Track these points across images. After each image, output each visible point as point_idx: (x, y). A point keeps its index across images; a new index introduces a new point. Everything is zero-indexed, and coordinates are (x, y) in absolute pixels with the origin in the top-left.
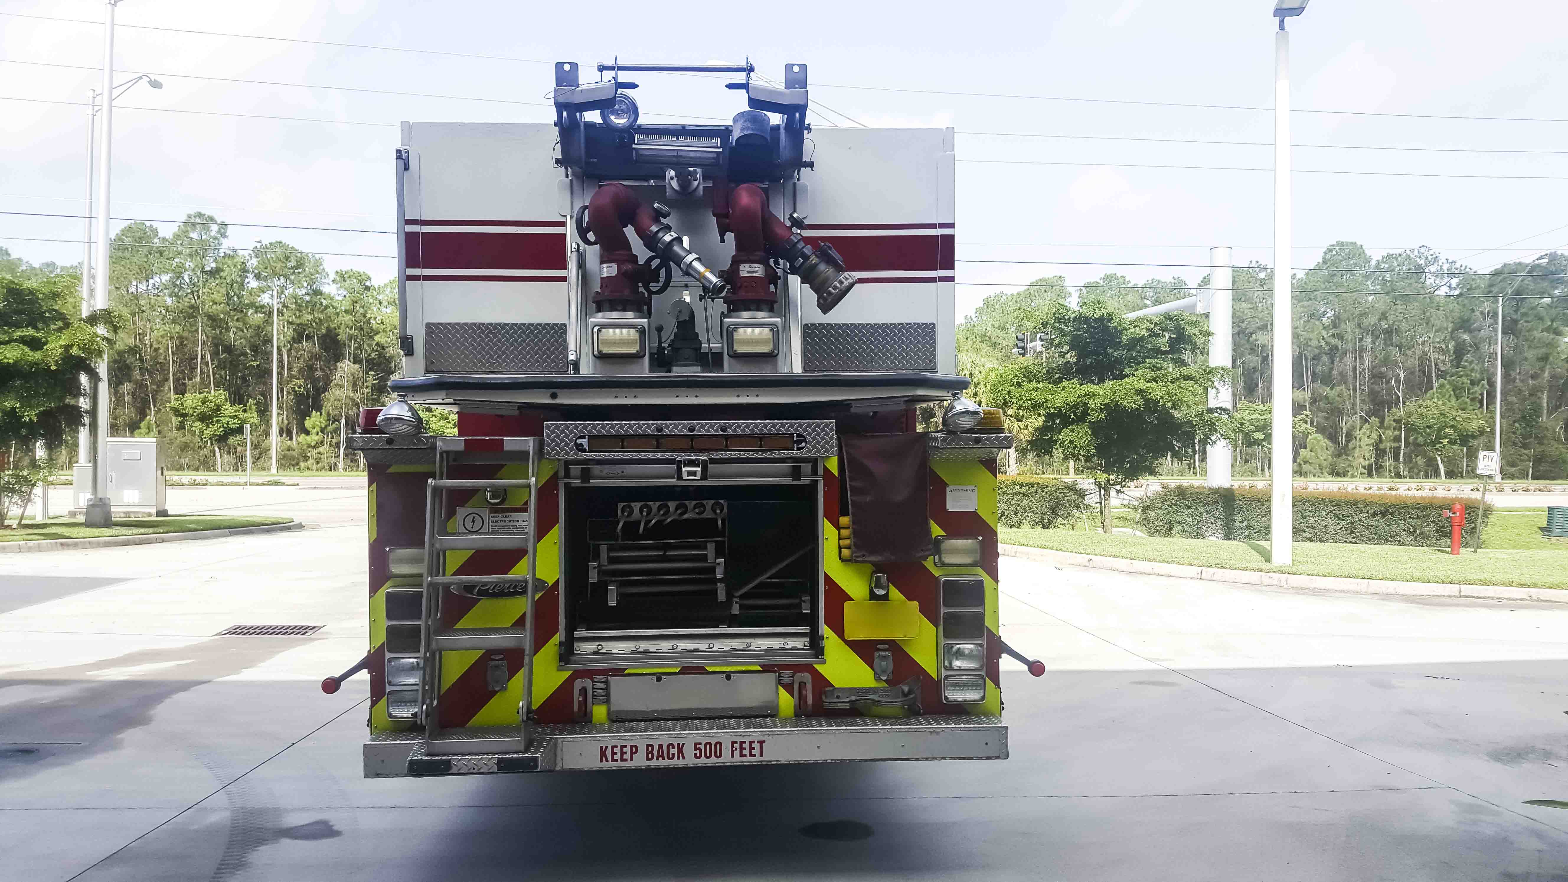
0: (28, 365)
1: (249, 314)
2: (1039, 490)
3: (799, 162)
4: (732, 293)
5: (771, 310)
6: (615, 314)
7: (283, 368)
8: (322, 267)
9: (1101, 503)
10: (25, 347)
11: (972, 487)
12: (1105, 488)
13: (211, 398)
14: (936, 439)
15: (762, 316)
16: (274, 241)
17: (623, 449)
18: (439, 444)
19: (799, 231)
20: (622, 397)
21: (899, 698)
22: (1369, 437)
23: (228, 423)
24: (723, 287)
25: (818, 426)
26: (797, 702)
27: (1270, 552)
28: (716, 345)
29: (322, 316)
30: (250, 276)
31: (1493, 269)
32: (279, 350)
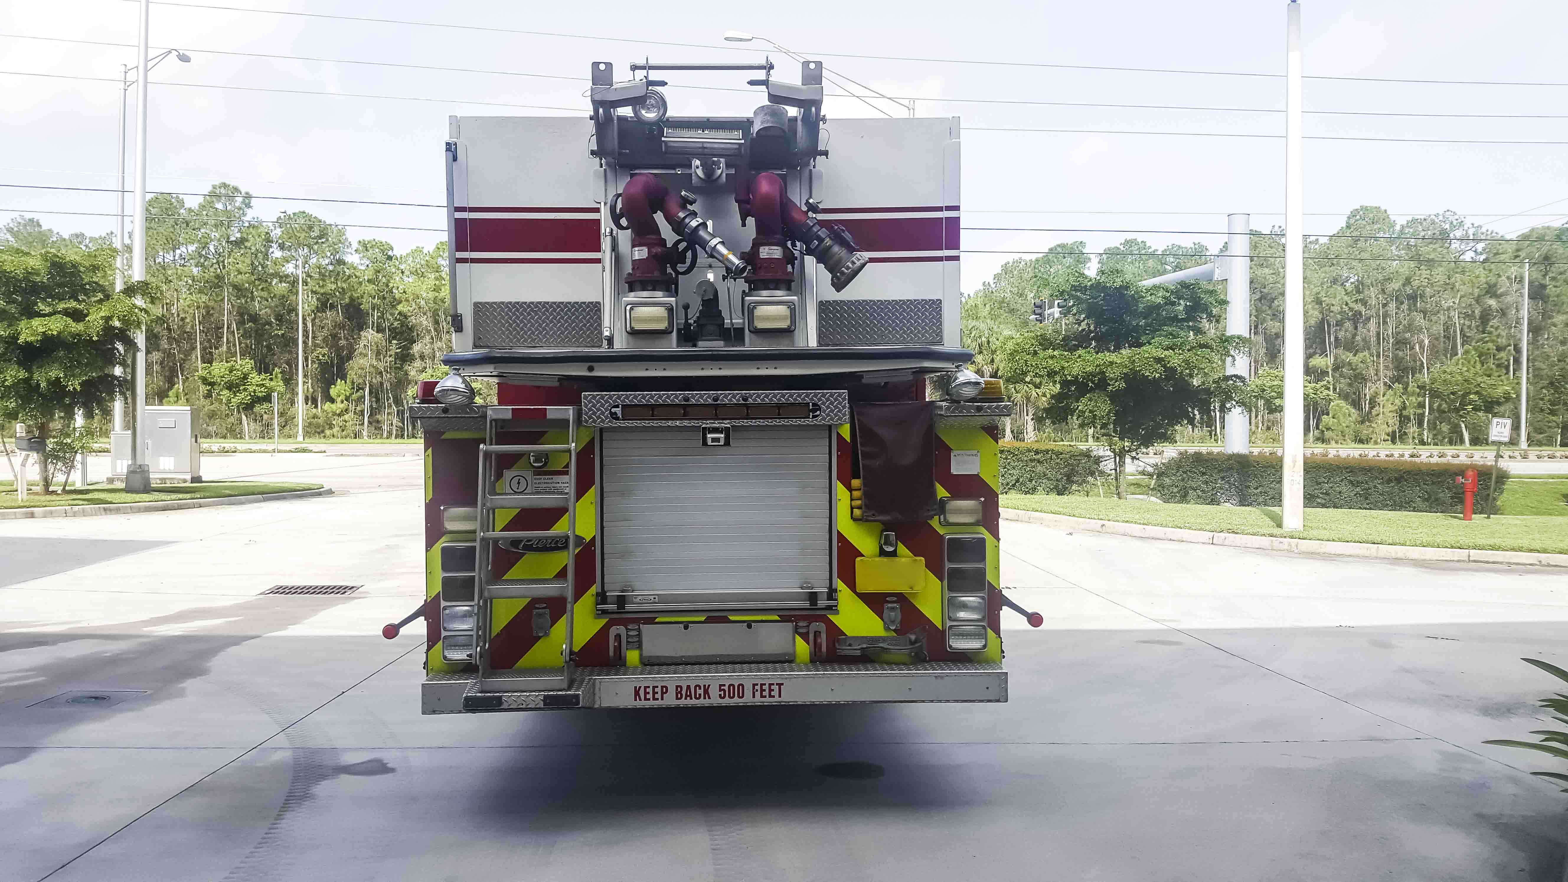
0: (71, 337)
1: (274, 283)
2: (1054, 456)
3: (814, 151)
4: (753, 273)
5: (789, 289)
6: (645, 294)
7: (308, 337)
8: (344, 237)
9: (1116, 470)
10: (68, 319)
11: (975, 452)
12: (1121, 454)
13: (238, 367)
14: (941, 408)
15: (780, 294)
16: (297, 211)
17: (653, 418)
18: (489, 413)
19: (814, 216)
20: (651, 370)
21: (906, 646)
22: (1392, 404)
23: (255, 391)
24: (744, 268)
25: (832, 395)
26: (813, 650)
27: (1281, 517)
28: (738, 321)
29: (344, 285)
30: (275, 246)
31: (1520, 233)
32: (304, 319)
